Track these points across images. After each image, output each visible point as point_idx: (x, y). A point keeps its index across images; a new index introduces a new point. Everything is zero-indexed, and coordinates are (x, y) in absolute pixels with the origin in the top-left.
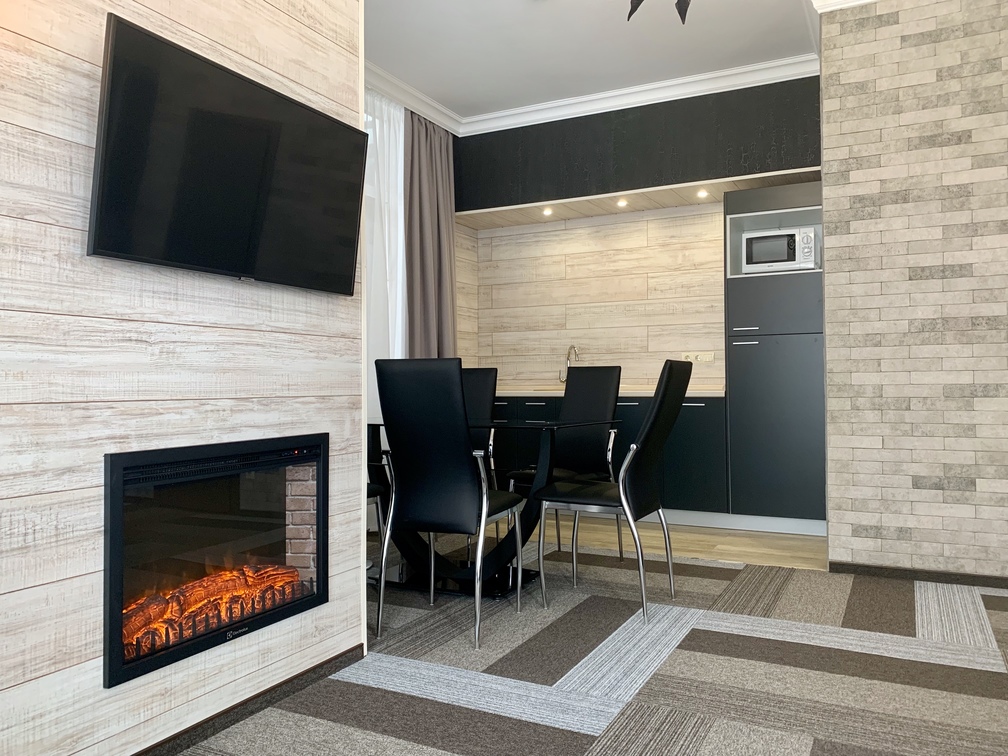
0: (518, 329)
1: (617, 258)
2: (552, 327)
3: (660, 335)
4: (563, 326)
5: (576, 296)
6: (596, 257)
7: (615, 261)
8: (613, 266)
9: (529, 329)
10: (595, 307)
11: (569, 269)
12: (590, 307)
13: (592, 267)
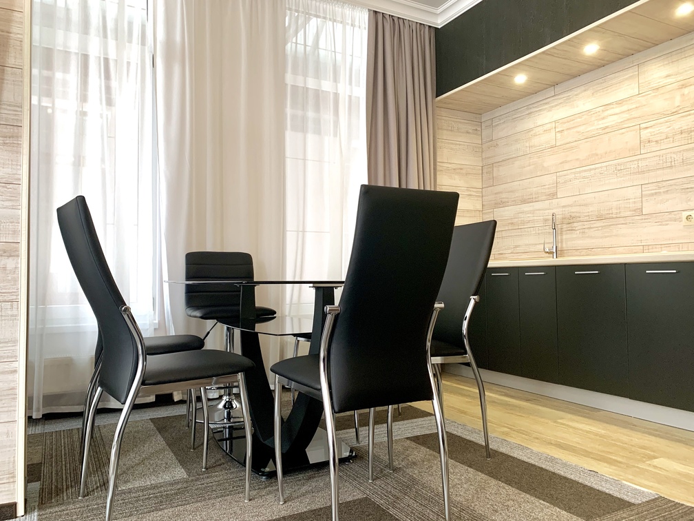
0: (515, 203)
1: (606, 113)
2: (544, 198)
3: (656, 193)
4: (553, 195)
5: (566, 162)
6: (585, 117)
7: (603, 118)
8: (602, 124)
9: (524, 201)
10: (585, 171)
11: (558, 135)
12: (580, 172)
13: (581, 129)
